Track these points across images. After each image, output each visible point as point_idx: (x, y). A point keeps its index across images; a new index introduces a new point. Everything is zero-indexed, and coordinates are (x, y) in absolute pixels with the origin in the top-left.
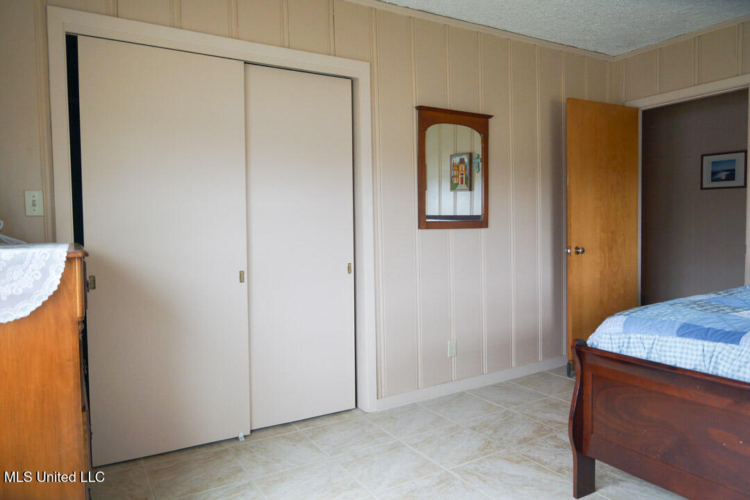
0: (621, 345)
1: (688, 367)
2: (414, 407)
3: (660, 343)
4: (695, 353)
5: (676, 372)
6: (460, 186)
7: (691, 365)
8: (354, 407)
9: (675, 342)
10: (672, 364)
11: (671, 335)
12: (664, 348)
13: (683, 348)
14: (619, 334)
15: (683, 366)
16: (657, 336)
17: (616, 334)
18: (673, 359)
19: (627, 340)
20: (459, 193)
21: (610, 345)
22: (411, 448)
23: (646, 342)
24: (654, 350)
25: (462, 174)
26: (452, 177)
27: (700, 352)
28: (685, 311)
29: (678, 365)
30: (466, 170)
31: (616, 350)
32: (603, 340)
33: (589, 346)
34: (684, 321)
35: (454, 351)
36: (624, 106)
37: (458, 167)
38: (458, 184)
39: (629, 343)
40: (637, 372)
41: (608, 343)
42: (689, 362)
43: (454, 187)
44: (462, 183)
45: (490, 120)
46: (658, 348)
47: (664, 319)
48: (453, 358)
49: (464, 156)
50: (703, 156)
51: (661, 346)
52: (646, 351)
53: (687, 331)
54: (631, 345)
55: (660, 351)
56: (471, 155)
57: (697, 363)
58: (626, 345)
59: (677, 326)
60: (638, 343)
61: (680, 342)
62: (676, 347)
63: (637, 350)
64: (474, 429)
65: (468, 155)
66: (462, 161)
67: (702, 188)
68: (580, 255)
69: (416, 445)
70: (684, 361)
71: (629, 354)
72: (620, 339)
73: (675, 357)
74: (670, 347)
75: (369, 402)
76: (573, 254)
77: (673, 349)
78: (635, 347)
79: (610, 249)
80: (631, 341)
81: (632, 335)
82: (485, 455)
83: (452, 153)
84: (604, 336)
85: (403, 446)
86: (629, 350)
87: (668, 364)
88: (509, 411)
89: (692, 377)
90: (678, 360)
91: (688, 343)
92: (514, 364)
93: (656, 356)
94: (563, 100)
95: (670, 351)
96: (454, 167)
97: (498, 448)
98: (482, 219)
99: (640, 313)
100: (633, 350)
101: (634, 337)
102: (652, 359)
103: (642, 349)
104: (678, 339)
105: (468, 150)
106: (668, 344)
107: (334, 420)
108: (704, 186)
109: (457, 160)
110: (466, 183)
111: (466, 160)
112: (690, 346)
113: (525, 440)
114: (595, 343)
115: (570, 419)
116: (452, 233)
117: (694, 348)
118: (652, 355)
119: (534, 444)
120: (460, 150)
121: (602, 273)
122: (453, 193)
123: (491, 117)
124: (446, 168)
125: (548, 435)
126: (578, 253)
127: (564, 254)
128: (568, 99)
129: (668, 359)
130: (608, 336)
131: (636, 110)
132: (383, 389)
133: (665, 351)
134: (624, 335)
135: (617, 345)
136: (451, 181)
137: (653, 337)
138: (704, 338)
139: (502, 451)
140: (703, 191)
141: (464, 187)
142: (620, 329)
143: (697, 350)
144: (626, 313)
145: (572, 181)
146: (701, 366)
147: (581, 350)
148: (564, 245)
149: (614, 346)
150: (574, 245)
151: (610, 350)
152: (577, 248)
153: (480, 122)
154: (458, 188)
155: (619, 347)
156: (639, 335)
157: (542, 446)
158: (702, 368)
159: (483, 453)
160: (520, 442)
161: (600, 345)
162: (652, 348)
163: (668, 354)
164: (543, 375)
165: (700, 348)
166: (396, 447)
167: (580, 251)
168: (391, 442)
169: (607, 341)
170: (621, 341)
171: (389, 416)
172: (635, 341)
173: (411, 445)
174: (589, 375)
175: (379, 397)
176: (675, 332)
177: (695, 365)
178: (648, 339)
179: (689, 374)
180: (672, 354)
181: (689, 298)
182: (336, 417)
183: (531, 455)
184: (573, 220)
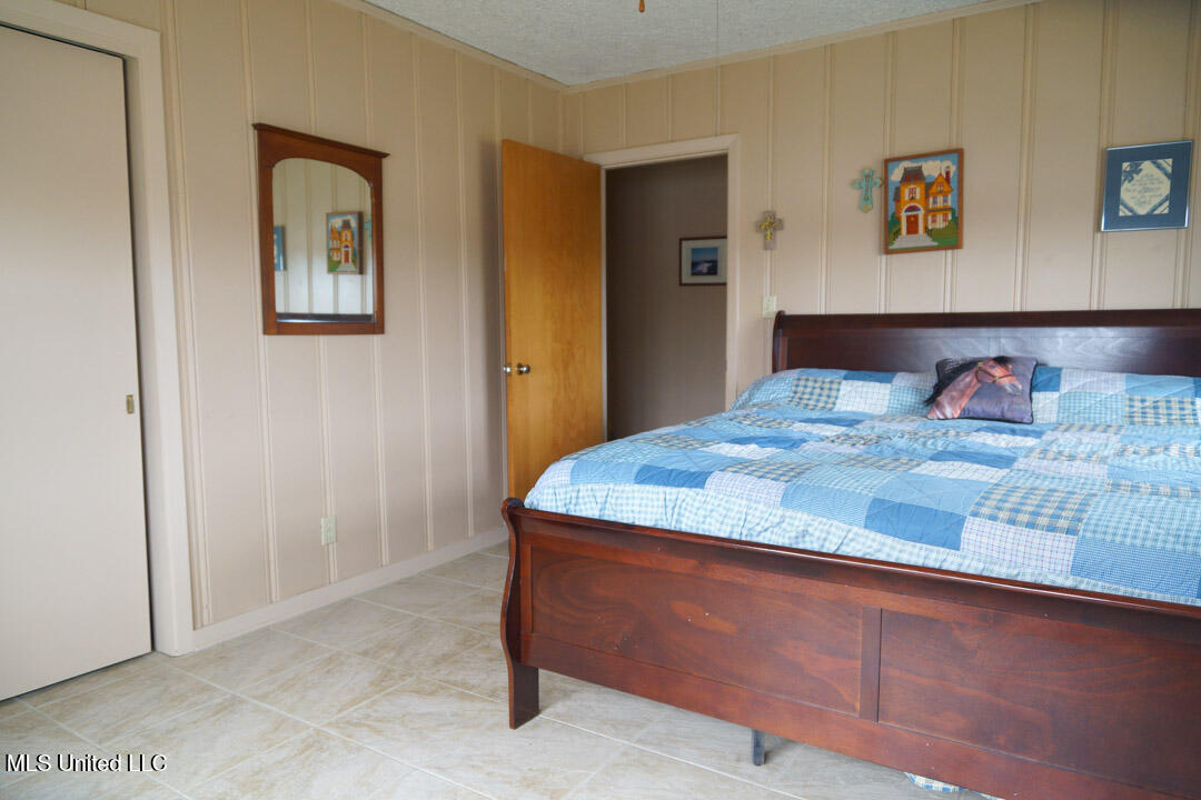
0: (568, 501)
1: (648, 524)
2: (265, 634)
3: (616, 495)
4: (656, 503)
5: (633, 531)
6: (343, 266)
7: (651, 520)
8: (149, 649)
9: (633, 491)
10: (630, 522)
11: (628, 481)
12: (619, 501)
13: (642, 499)
14: (566, 486)
15: (642, 523)
16: (611, 486)
17: (561, 486)
18: (631, 515)
19: (574, 495)
20: (342, 278)
21: (554, 504)
22: (256, 702)
23: (598, 494)
24: (607, 505)
25: (347, 246)
26: (330, 251)
27: (662, 503)
28: (647, 448)
29: (637, 523)
30: (353, 239)
31: (562, 510)
32: (545, 497)
33: (527, 506)
34: (644, 462)
35: (332, 534)
36: (581, 161)
37: (340, 233)
38: (340, 262)
39: (577, 498)
40: (589, 538)
41: (552, 501)
42: (649, 516)
43: (333, 267)
44: (347, 260)
45: (385, 162)
46: (613, 501)
47: (621, 461)
48: (331, 546)
49: (349, 217)
50: (681, 240)
51: (617, 498)
52: (599, 506)
53: (649, 475)
54: (581, 501)
55: (616, 505)
56: (360, 216)
57: (658, 517)
58: (573, 501)
59: (635, 469)
60: (588, 496)
61: (639, 491)
62: (633, 498)
63: (588, 506)
64: (365, 653)
65: (356, 216)
66: (346, 225)
67: (681, 284)
68: (524, 375)
69: (264, 697)
70: (643, 516)
71: (578, 514)
72: (566, 493)
73: (633, 511)
74: (627, 498)
75: (178, 637)
76: (515, 374)
77: (630, 502)
78: (585, 504)
79: (566, 366)
80: (581, 494)
81: (581, 487)
82: (380, 691)
83: (330, 211)
84: (546, 491)
85: (242, 702)
86: (578, 507)
87: (625, 521)
88: (422, 619)
89: (651, 537)
90: (637, 516)
91: (648, 492)
92: (430, 546)
93: (612, 513)
94: (498, 140)
95: (627, 504)
96: (334, 234)
97: (402, 676)
98: (374, 320)
99: (592, 455)
100: (583, 507)
101: (584, 489)
102: (606, 518)
103: (594, 505)
104: (637, 487)
105: (357, 208)
106: (625, 495)
107: (110, 678)
108: (684, 281)
109: (338, 223)
110: (353, 261)
111: (354, 224)
112: (650, 496)
113: (445, 658)
114: (535, 503)
115: (502, 616)
116: (323, 341)
117: (655, 497)
118: (606, 512)
119: (457, 662)
120: (343, 207)
121: (555, 401)
122: (331, 276)
123: (385, 155)
124: (320, 234)
125: (480, 645)
126: (521, 373)
127: (503, 376)
128: (505, 142)
129: (625, 515)
130: (551, 491)
131: (598, 167)
132: (205, 611)
133: (621, 505)
134: (571, 488)
135: (563, 503)
136: (329, 258)
137: (606, 487)
138: (666, 484)
139: (409, 680)
140: (683, 288)
141: (351, 266)
142: (566, 479)
143: (658, 499)
144: (575, 456)
145: (512, 265)
146: (662, 520)
147: (516, 513)
148: (503, 362)
149: (559, 503)
150: (515, 363)
151: (554, 510)
152: (520, 366)
153: (368, 163)
154: (341, 268)
155: (565, 505)
156: (589, 486)
157: (468, 662)
158: (664, 524)
159: (378, 689)
160: (437, 663)
161: (541, 504)
162: (606, 502)
163: (624, 508)
164: (475, 558)
165: (662, 496)
166: (231, 705)
167: (523, 370)
168: (219, 700)
169: (550, 497)
170: (568, 496)
171: (219, 655)
172: (585, 493)
173: (254, 697)
174: (527, 549)
175: (199, 625)
176: (633, 478)
177: (656, 520)
178: (601, 489)
179: (648, 533)
180: (629, 508)
181: (654, 432)
182: (111, 673)
183: (452, 678)
184: (513, 323)
